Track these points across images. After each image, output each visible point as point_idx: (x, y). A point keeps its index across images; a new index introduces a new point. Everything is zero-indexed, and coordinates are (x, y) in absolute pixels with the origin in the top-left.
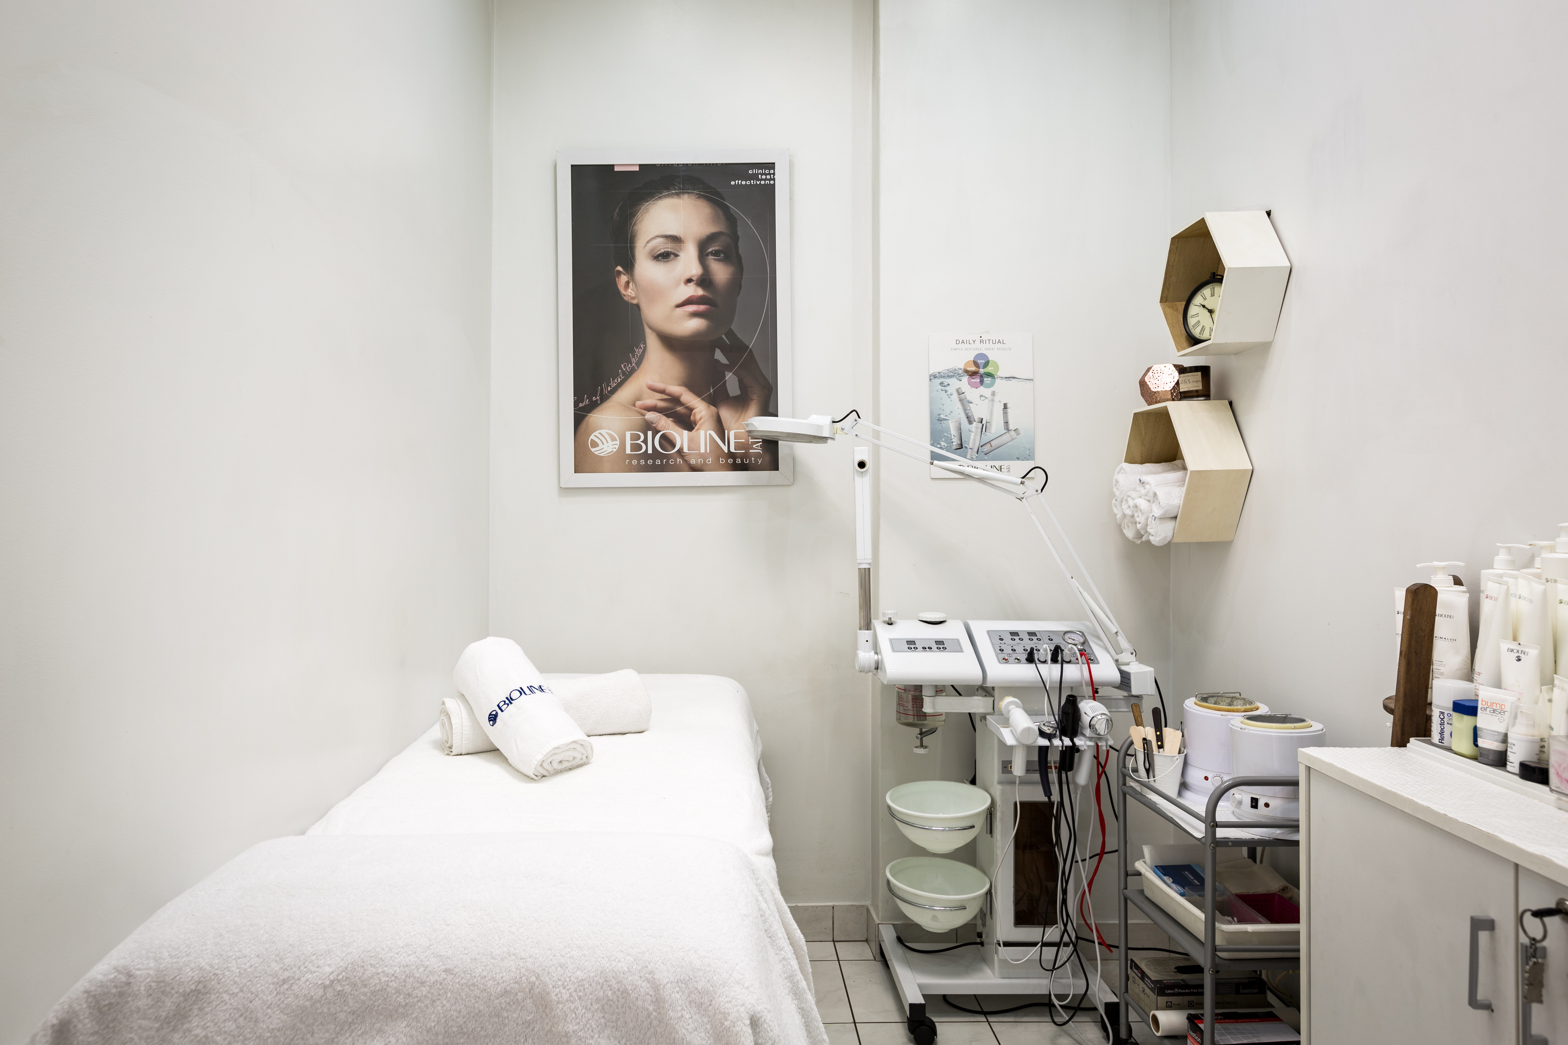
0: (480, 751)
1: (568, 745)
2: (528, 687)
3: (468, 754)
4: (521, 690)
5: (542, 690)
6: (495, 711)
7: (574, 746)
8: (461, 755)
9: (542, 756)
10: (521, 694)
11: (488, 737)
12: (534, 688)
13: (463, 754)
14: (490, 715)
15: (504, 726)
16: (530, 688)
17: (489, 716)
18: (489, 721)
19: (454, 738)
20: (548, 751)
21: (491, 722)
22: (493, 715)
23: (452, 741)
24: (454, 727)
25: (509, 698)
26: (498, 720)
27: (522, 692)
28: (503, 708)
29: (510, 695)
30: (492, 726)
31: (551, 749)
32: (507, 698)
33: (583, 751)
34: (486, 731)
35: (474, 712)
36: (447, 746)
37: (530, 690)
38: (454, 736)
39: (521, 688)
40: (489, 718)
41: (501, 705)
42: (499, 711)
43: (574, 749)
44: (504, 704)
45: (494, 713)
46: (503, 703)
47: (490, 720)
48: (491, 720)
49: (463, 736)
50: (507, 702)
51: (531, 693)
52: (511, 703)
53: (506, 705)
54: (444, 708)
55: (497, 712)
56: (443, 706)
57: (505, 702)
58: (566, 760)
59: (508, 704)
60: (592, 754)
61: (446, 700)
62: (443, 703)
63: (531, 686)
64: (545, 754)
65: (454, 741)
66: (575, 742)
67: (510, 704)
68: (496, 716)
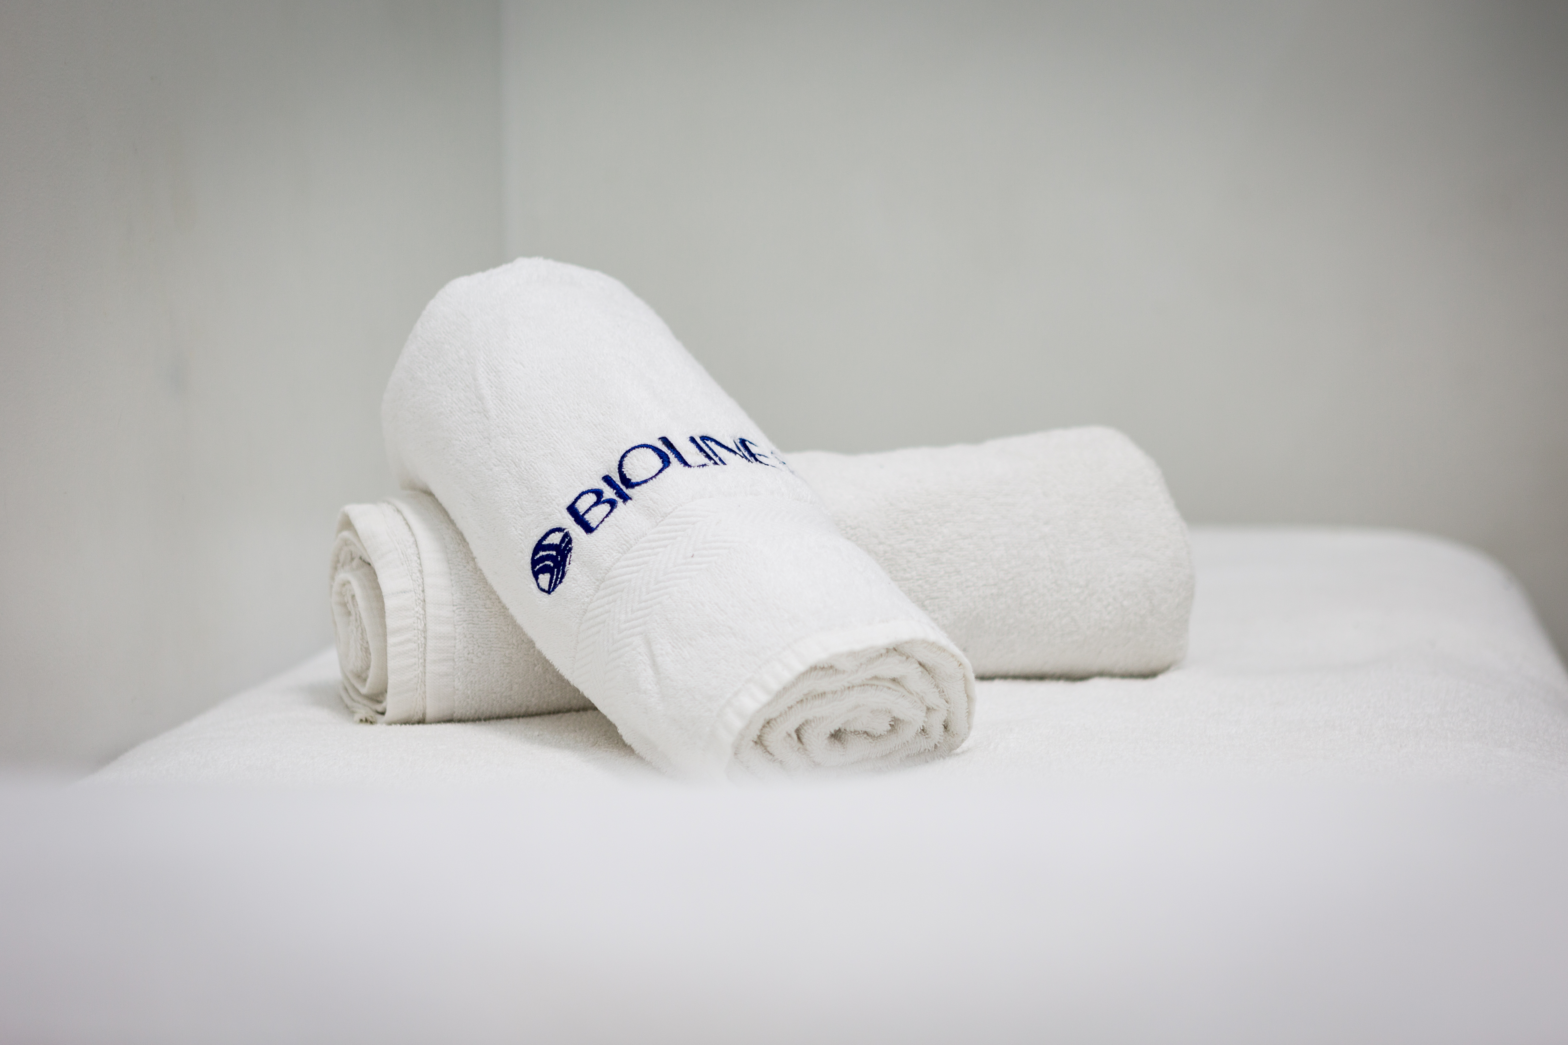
0: (497, 711)
1: (871, 660)
2: (693, 440)
3: (450, 720)
4: (664, 449)
5: (752, 455)
6: (559, 530)
7: (893, 667)
8: (422, 721)
9: (764, 698)
10: (666, 462)
11: (531, 643)
12: (718, 443)
13: (430, 715)
14: (539, 547)
15: (597, 589)
16: (702, 443)
17: (536, 551)
18: (536, 575)
19: (391, 650)
20: (787, 676)
21: (545, 579)
22: (551, 547)
23: (384, 668)
24: (390, 603)
25: (617, 479)
26: (573, 567)
27: (671, 456)
28: (593, 518)
29: (620, 466)
30: (549, 592)
31: (801, 668)
32: (607, 479)
33: (933, 699)
34: (521, 619)
35: (472, 546)
36: (364, 690)
37: (701, 449)
38: (391, 640)
39: (665, 440)
40: (534, 563)
41: (582, 506)
42: (576, 531)
43: (894, 680)
44: (596, 504)
45: (556, 538)
46: (593, 498)
47: (538, 567)
48: (544, 570)
49: (430, 644)
50: (609, 493)
51: (706, 461)
52: (625, 498)
53: (606, 507)
54: (346, 542)
55: (567, 535)
56: (346, 534)
57: (599, 493)
58: (859, 727)
59: (612, 504)
60: (969, 714)
61: (356, 511)
62: (347, 524)
63: (703, 438)
64: (775, 686)
65: (391, 664)
66: (894, 650)
67: (620, 501)
68: (564, 550)
